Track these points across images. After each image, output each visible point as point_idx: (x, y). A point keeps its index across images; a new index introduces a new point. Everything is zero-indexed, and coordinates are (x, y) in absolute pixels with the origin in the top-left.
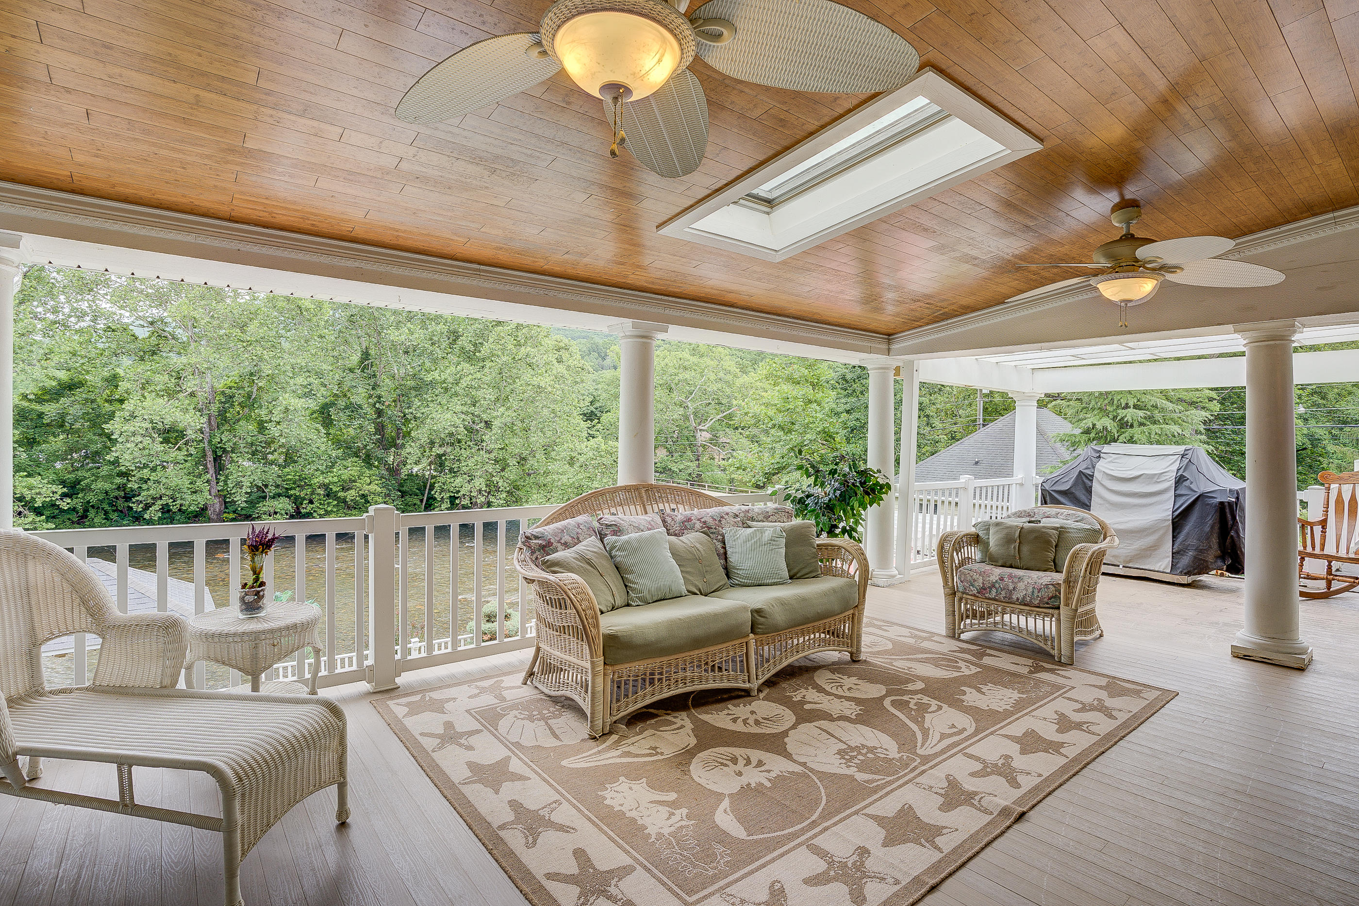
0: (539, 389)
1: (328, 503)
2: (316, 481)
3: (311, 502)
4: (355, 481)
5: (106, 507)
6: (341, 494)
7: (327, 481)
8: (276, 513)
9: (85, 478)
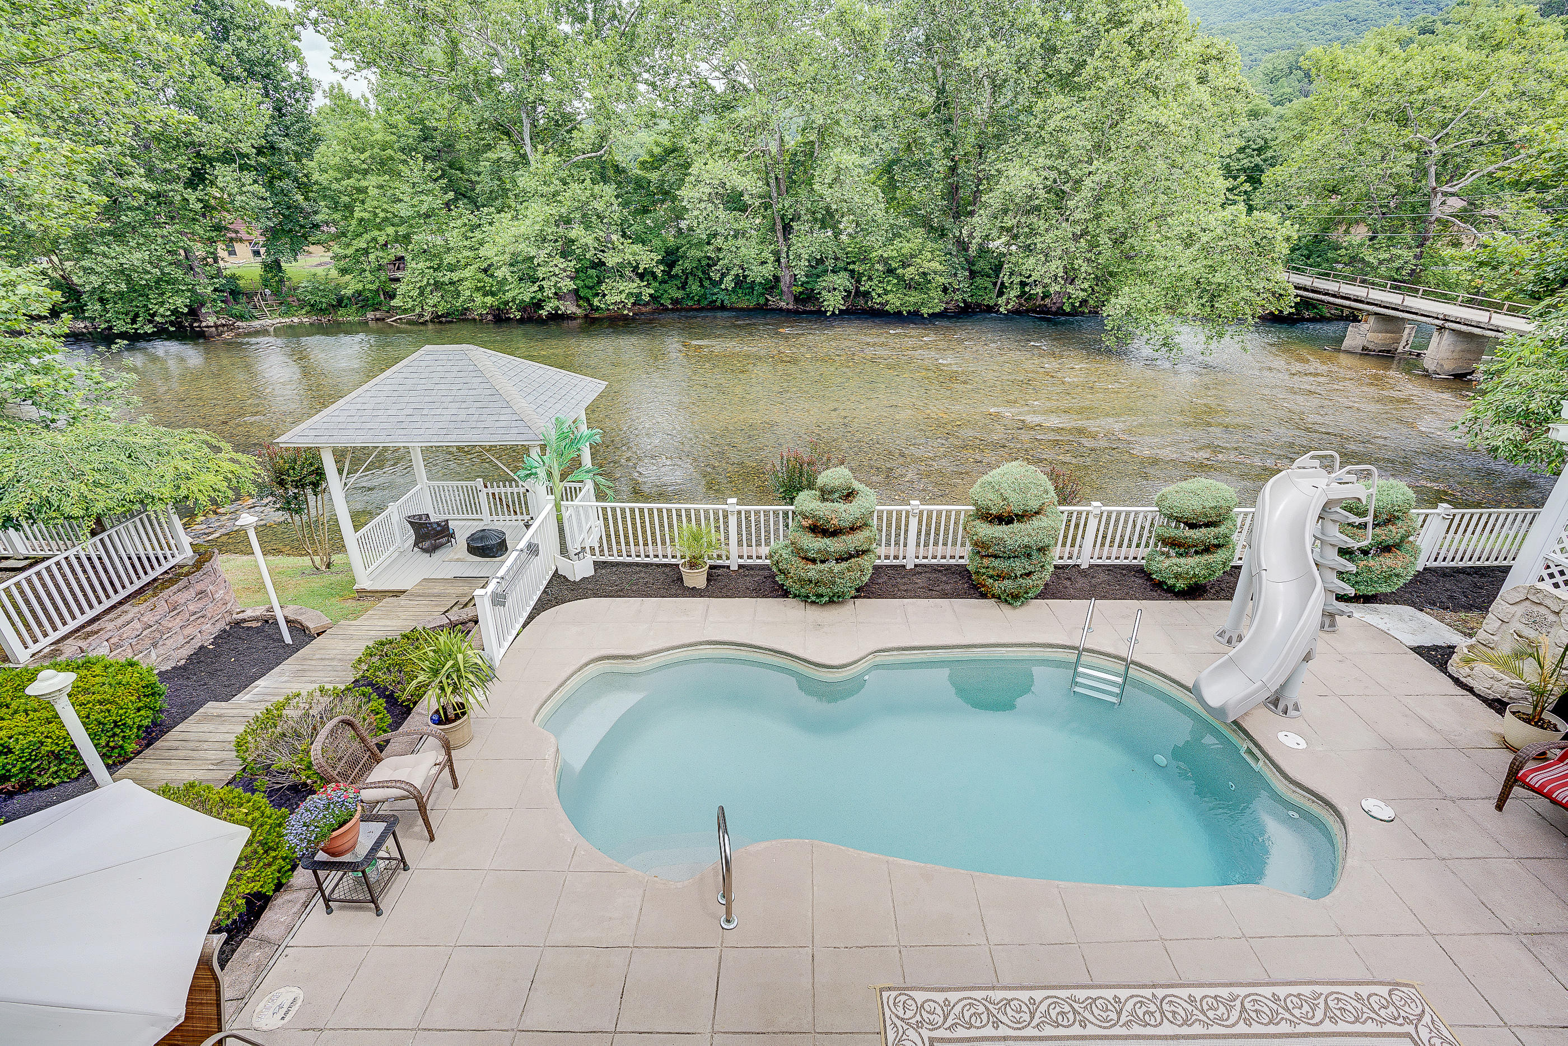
0: (1159, 130)
1: (888, 282)
2: (874, 254)
3: (870, 279)
4: (916, 256)
5: (701, 275)
6: (899, 271)
7: (885, 255)
8: (835, 289)
9: (683, 246)
